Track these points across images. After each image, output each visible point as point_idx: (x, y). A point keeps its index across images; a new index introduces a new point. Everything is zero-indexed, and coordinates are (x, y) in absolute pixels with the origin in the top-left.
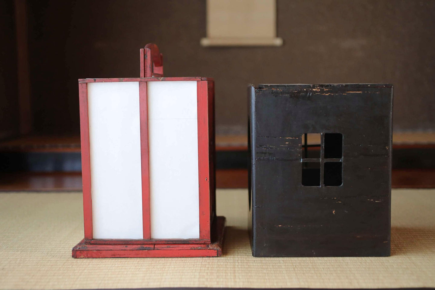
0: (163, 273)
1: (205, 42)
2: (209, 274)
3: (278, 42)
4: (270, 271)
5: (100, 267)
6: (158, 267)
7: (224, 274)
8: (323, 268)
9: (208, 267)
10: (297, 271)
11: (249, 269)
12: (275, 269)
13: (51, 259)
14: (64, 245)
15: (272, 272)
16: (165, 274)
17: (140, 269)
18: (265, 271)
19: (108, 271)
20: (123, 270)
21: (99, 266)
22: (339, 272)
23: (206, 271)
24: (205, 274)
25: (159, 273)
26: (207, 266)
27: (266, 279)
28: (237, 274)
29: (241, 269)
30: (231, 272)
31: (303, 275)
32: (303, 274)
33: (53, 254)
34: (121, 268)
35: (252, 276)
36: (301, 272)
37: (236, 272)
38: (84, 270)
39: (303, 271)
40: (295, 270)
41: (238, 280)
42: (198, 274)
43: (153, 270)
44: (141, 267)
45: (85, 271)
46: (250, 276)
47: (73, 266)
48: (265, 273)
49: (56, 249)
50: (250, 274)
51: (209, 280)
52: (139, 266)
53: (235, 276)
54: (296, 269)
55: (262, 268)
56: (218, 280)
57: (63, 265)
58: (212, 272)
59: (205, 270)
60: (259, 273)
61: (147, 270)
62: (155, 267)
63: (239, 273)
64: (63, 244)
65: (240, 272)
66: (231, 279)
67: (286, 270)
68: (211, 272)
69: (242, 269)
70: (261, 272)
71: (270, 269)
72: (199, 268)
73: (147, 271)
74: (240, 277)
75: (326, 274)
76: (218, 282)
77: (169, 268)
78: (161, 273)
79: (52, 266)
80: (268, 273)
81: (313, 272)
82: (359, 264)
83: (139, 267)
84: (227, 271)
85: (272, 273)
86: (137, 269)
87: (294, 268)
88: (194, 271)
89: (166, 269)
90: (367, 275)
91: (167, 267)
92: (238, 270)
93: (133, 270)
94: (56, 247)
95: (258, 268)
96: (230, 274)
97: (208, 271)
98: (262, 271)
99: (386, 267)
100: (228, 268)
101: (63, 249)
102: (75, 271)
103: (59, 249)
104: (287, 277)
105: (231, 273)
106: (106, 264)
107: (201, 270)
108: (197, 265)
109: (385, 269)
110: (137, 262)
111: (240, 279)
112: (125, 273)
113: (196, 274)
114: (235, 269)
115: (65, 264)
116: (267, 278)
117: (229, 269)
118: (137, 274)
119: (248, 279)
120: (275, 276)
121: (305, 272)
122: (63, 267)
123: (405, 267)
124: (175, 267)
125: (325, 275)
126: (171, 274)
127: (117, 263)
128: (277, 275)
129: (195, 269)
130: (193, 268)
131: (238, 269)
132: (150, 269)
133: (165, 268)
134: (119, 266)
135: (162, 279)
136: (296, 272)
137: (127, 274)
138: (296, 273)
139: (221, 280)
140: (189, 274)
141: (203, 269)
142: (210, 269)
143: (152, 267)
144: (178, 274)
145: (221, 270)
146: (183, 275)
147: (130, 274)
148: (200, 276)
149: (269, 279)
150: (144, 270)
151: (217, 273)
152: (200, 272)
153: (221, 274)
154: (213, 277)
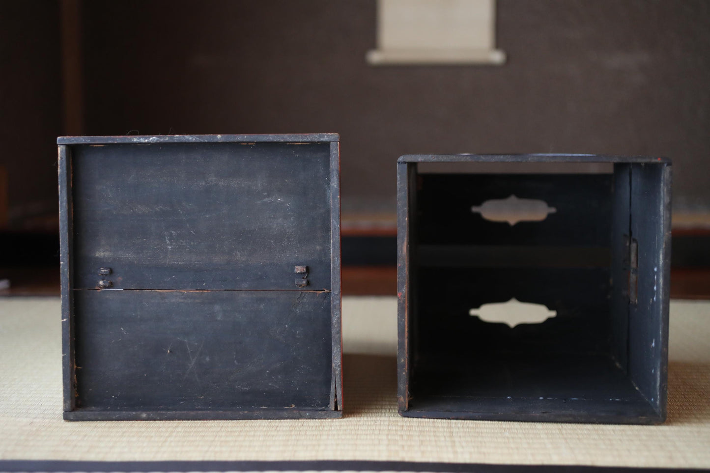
0: (321, 435)
1: (375, 57)
2: (405, 438)
3: (497, 57)
4: (517, 434)
6: (311, 425)
7: (433, 439)
8: (613, 431)
10: (566, 434)
11: (477, 430)
12: (525, 430)
16: (324, 437)
17: (277, 427)
18: (507, 434)
20: (247, 429)
22: (644, 438)
23: (399, 433)
24: (398, 438)
25: (313, 435)
26: (399, 424)
27: (512, 449)
28: (457, 439)
29: (462, 430)
30: (445, 434)
31: (578, 441)
32: (579, 439)
35: (485, 442)
36: (574, 436)
39: (577, 434)
40: (562, 434)
41: (459, 450)
42: (385, 437)
43: (301, 429)
46: (481, 442)
48: (508, 438)
50: (480, 439)
51: (406, 448)
53: (454, 442)
55: (501, 428)
56: (422, 448)
59: (396, 430)
60: (496, 438)
61: (291, 429)
63: (460, 437)
65: (461, 434)
66: (447, 447)
67: (546, 433)
68: (408, 433)
69: (465, 430)
70: (500, 435)
71: (516, 431)
72: (386, 428)
73: (291, 431)
74: (464, 444)
75: (620, 440)
76: (423, 452)
77: (331, 426)
78: (317, 435)
80: (513, 438)
81: (596, 437)
84: (438, 434)
85: (520, 438)
87: (560, 430)
88: (377, 432)
89: (326, 428)
90: (699, 444)
93: (265, 429)
95: (493, 428)
96: (443, 439)
97: (403, 433)
100: (438, 427)
104: (549, 446)
105: (445, 437)
107: (389, 430)
108: (381, 421)
111: (463, 447)
112: (252, 433)
113: (381, 437)
114: (452, 430)
116: (512, 446)
117: (441, 430)
118: (273, 436)
119: (478, 447)
120: (528, 443)
121: (581, 437)
124: (341, 426)
126: (336, 437)
128: (531, 441)
130: (374, 427)
131: (458, 430)
133: (324, 426)
135: (319, 445)
136: (565, 436)
138: (565, 439)
139: (429, 449)
140: (369, 437)
141: (394, 428)
142: (405, 428)
143: (300, 425)
144: (348, 437)
145: (426, 431)
146: (357, 439)
147: (260, 436)
148: (389, 440)
149: (517, 448)
150: (284, 429)
151: (419, 436)
152: (388, 435)
153: (428, 438)
154: (413, 443)
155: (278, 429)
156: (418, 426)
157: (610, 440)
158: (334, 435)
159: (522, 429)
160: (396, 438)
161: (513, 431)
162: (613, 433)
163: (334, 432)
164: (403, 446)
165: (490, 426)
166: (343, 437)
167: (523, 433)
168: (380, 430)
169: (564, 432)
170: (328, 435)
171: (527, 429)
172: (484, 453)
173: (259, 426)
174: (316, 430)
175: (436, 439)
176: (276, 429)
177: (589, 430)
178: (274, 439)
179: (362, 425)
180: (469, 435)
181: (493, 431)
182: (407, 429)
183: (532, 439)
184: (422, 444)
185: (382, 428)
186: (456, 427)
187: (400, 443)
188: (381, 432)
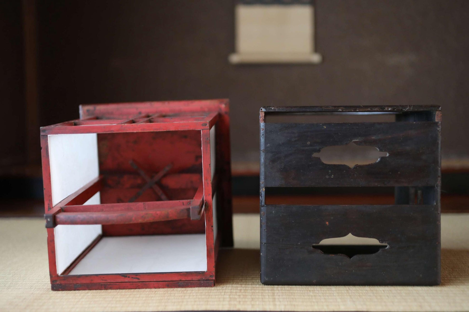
0: (185, 296)
1: (235, 59)
2: (242, 297)
3: (316, 58)
4: (318, 293)
7: (261, 297)
8: (384, 291)
9: (241, 290)
11: (291, 291)
15: (320, 294)
16: (187, 297)
18: (311, 294)
23: (238, 294)
24: (237, 297)
25: (180, 296)
27: (314, 302)
28: (277, 297)
29: (281, 291)
30: (269, 294)
32: (359, 296)
35: (295, 298)
36: (356, 294)
37: (275, 294)
39: (359, 293)
40: (348, 293)
41: (278, 303)
42: (228, 297)
46: (293, 298)
48: (312, 296)
50: (292, 297)
51: (241, 303)
53: (275, 299)
55: (307, 291)
56: (253, 303)
58: (246, 294)
60: (304, 296)
63: (279, 296)
66: (269, 301)
67: (338, 293)
69: (283, 292)
70: (306, 294)
71: (317, 292)
72: (230, 291)
73: (165, 294)
74: (281, 300)
75: (388, 296)
76: (253, 305)
80: (315, 296)
81: (372, 295)
84: (264, 294)
85: (320, 296)
87: (347, 290)
88: (223, 294)
90: (440, 298)
92: (278, 293)
95: (302, 291)
96: (268, 297)
97: (240, 294)
104: (339, 300)
105: (269, 296)
107: (231, 292)
111: (280, 302)
112: (138, 296)
113: (225, 296)
114: (274, 292)
116: (314, 300)
117: (267, 292)
119: (290, 301)
120: (325, 299)
121: (361, 294)
128: (327, 297)
130: (221, 291)
135: (183, 302)
136: (351, 294)
139: (257, 303)
140: (217, 297)
141: (235, 291)
144: (203, 297)
145: (257, 292)
146: (209, 298)
147: (143, 297)
148: (230, 298)
149: (317, 302)
150: (160, 293)
151: (251, 295)
152: (230, 295)
153: (257, 297)
154: (246, 300)
156: (251, 290)
157: (380, 296)
158: (194, 296)
159: (322, 291)
160: (236, 297)
161: (315, 292)
162: (383, 292)
163: (194, 294)
164: (240, 302)
165: (300, 289)
166: (200, 297)
167: (322, 293)
168: (225, 292)
169: (350, 292)
170: (190, 296)
171: (325, 291)
172: (294, 305)
174: (182, 293)
175: (263, 297)
176: (155, 293)
177: (367, 290)
178: (153, 298)
179: (213, 290)
180: (285, 295)
181: (302, 292)
182: (244, 291)
183: (328, 296)
184: (253, 300)
185: (226, 291)
186: (277, 290)
187: (238, 300)
188: (226, 294)
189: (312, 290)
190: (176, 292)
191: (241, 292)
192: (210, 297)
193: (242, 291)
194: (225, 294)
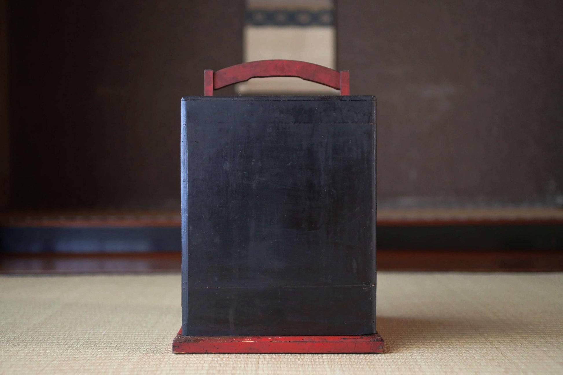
2: (223, 365)
4: (307, 362)
5: (75, 358)
6: (155, 357)
8: (379, 359)
9: (223, 358)
11: (278, 360)
12: (314, 359)
13: (11, 349)
14: (32, 334)
15: (308, 363)
16: (162, 366)
17: (129, 359)
18: (299, 362)
19: (85, 362)
20: (106, 361)
21: (74, 356)
22: (400, 363)
23: (219, 362)
24: (217, 365)
25: (155, 364)
27: (300, 371)
28: (260, 366)
29: (266, 360)
31: (350, 366)
33: (15, 343)
34: (104, 358)
35: (281, 367)
36: (348, 363)
37: (260, 363)
38: (53, 360)
39: (351, 362)
40: (340, 362)
43: (147, 360)
44: (132, 358)
45: (55, 362)
46: (278, 367)
47: (40, 357)
48: (299, 365)
49: (20, 337)
50: (278, 365)
52: (129, 356)
53: (258, 367)
54: (342, 360)
57: (27, 355)
58: (228, 362)
59: (217, 361)
60: (291, 365)
61: (139, 360)
62: (151, 357)
64: (31, 332)
65: (265, 362)
66: (252, 370)
67: (329, 362)
69: (269, 360)
71: (307, 360)
72: (211, 359)
73: (139, 362)
74: (265, 369)
75: (382, 365)
78: (157, 365)
79: (10, 356)
80: (303, 364)
81: (365, 363)
82: (429, 354)
83: (129, 358)
85: (308, 365)
86: (126, 359)
87: (340, 359)
88: (203, 362)
90: (438, 367)
91: (167, 357)
93: (120, 361)
94: (21, 336)
95: (291, 359)
96: (251, 366)
97: (222, 362)
98: (295, 362)
99: (465, 358)
101: (30, 337)
102: (41, 363)
103: (25, 337)
104: (328, 369)
105: (252, 364)
106: (84, 355)
107: (212, 360)
109: (463, 361)
110: (127, 352)
111: (263, 371)
112: (109, 364)
114: (259, 360)
115: (28, 355)
116: (301, 369)
118: (125, 365)
119: (275, 371)
120: (313, 368)
122: (26, 357)
123: (490, 358)
125: (381, 367)
126: (171, 365)
127: (100, 353)
129: (204, 359)
132: (144, 360)
133: (164, 358)
134: (102, 356)
135: (157, 371)
136: (342, 363)
137: (111, 365)
140: (195, 365)
141: (216, 359)
145: (240, 360)
147: (114, 366)
148: (210, 367)
150: (134, 361)
152: (210, 364)
153: (239, 365)
154: (227, 368)
155: (130, 361)
157: (374, 365)
158: (170, 364)
159: (312, 359)
162: (378, 361)
163: (171, 362)
164: (219, 371)
166: (176, 365)
167: (312, 361)
170: (166, 364)
173: (116, 359)
178: (125, 367)
179: (193, 357)
180: (271, 363)
181: (289, 360)
182: (226, 360)
183: (317, 365)
184: (234, 369)
185: (207, 359)
186: (263, 358)
187: (218, 369)
188: (206, 362)
189: (302, 359)
190: (152, 360)
191: (222, 360)
192: (187, 366)
193: (225, 360)
194: (204, 363)
